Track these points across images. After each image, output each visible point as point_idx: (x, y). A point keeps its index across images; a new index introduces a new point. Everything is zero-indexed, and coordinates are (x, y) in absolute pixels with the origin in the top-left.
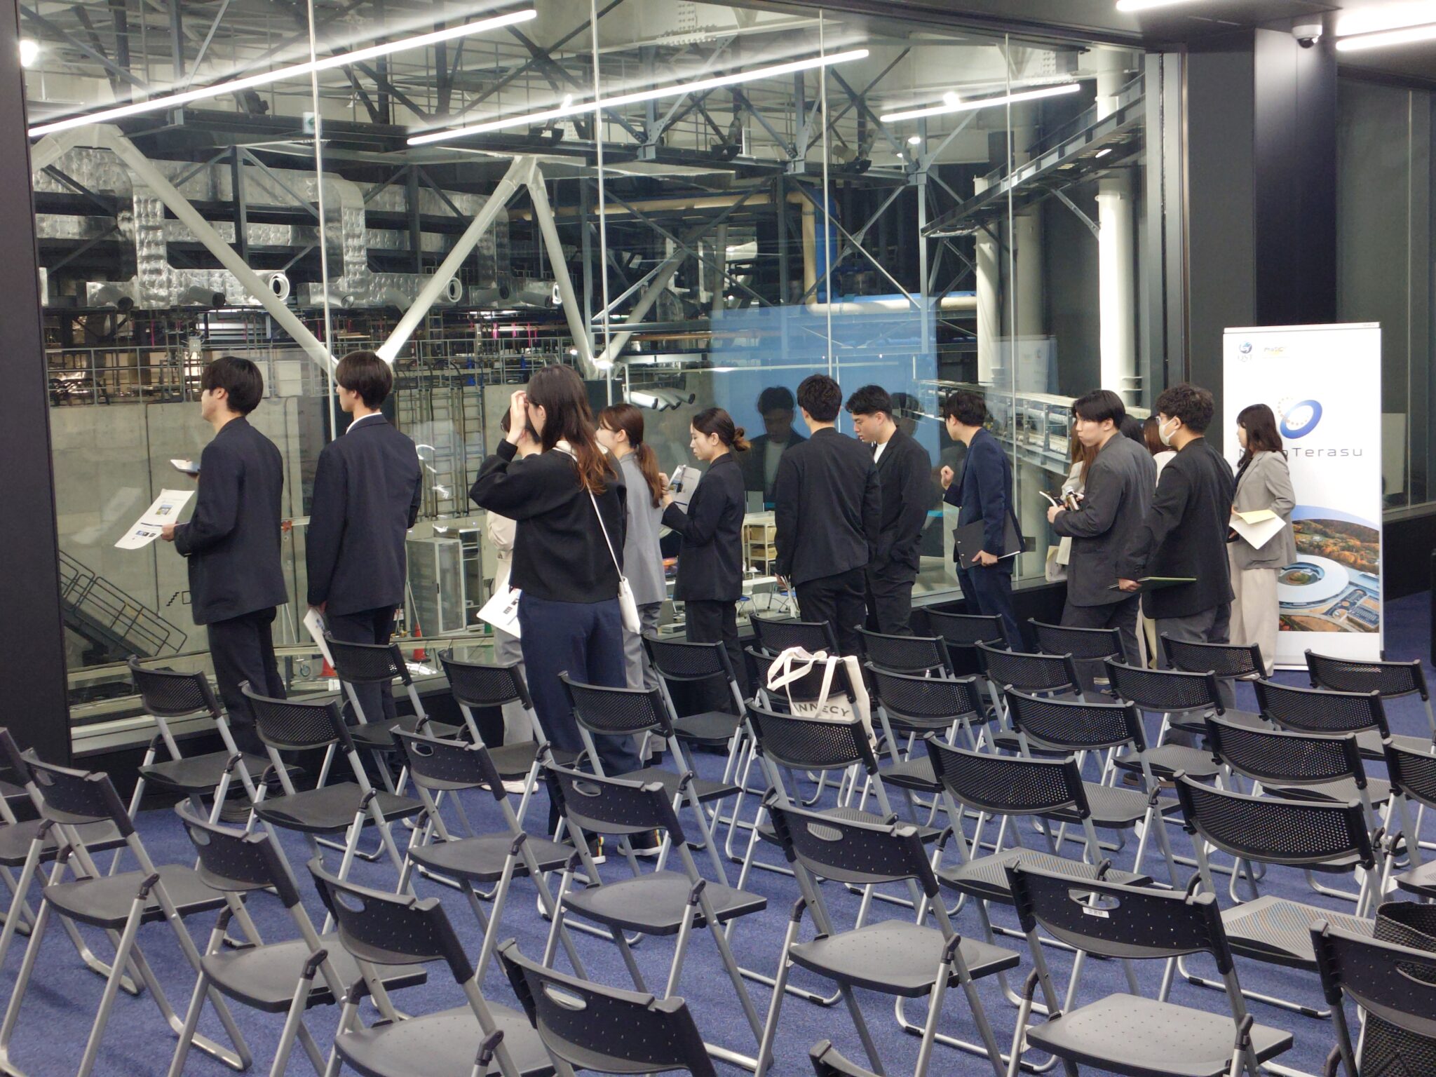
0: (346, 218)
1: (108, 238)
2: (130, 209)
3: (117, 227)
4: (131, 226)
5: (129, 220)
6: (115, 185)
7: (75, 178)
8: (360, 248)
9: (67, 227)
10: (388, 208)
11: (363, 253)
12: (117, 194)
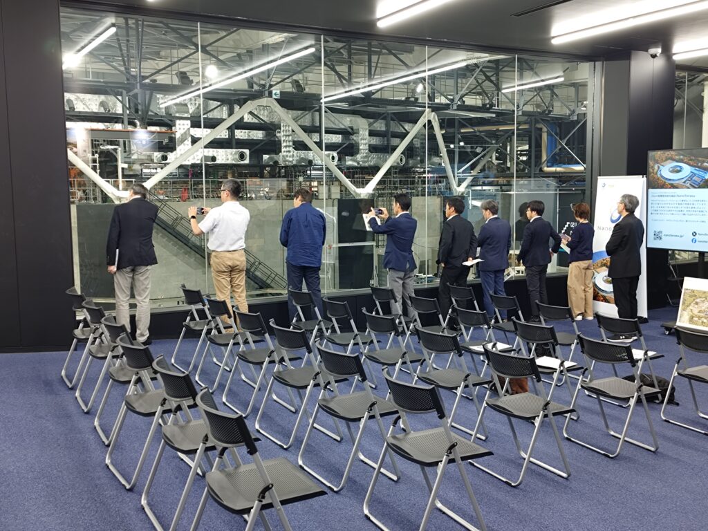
0: (361, 132)
1: (273, 139)
2: (280, 129)
3: (275, 135)
4: (281, 135)
5: (280, 132)
6: (275, 120)
7: (261, 117)
8: (366, 144)
9: (258, 135)
10: (379, 129)
11: (367, 145)
12: (276, 123)
